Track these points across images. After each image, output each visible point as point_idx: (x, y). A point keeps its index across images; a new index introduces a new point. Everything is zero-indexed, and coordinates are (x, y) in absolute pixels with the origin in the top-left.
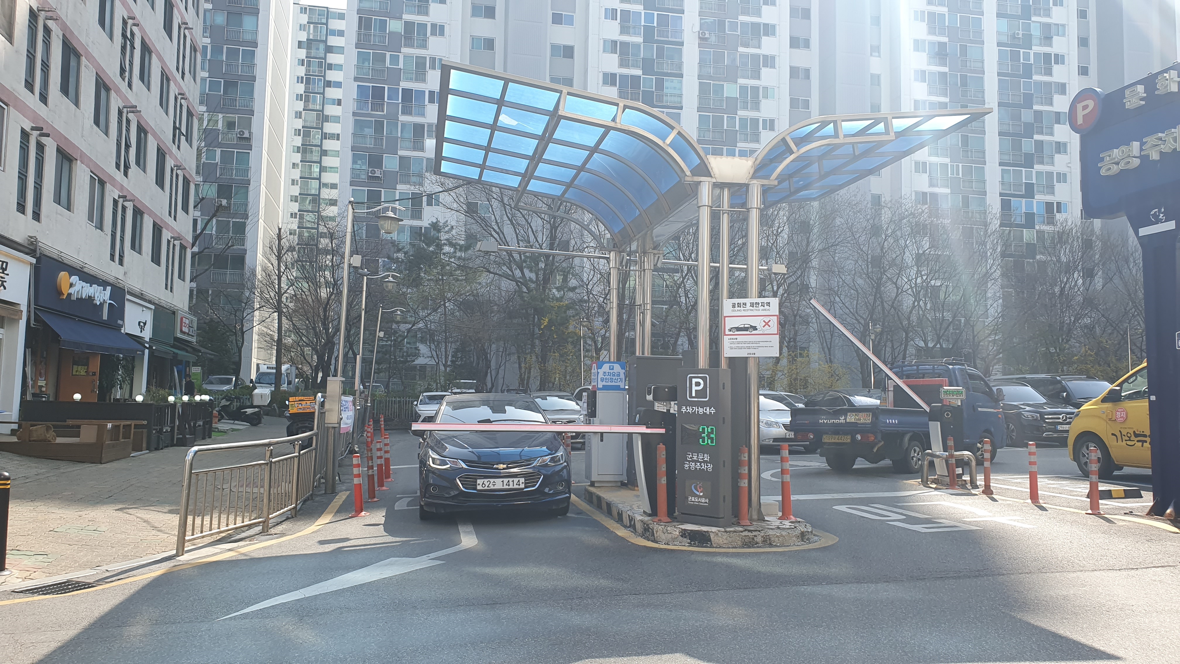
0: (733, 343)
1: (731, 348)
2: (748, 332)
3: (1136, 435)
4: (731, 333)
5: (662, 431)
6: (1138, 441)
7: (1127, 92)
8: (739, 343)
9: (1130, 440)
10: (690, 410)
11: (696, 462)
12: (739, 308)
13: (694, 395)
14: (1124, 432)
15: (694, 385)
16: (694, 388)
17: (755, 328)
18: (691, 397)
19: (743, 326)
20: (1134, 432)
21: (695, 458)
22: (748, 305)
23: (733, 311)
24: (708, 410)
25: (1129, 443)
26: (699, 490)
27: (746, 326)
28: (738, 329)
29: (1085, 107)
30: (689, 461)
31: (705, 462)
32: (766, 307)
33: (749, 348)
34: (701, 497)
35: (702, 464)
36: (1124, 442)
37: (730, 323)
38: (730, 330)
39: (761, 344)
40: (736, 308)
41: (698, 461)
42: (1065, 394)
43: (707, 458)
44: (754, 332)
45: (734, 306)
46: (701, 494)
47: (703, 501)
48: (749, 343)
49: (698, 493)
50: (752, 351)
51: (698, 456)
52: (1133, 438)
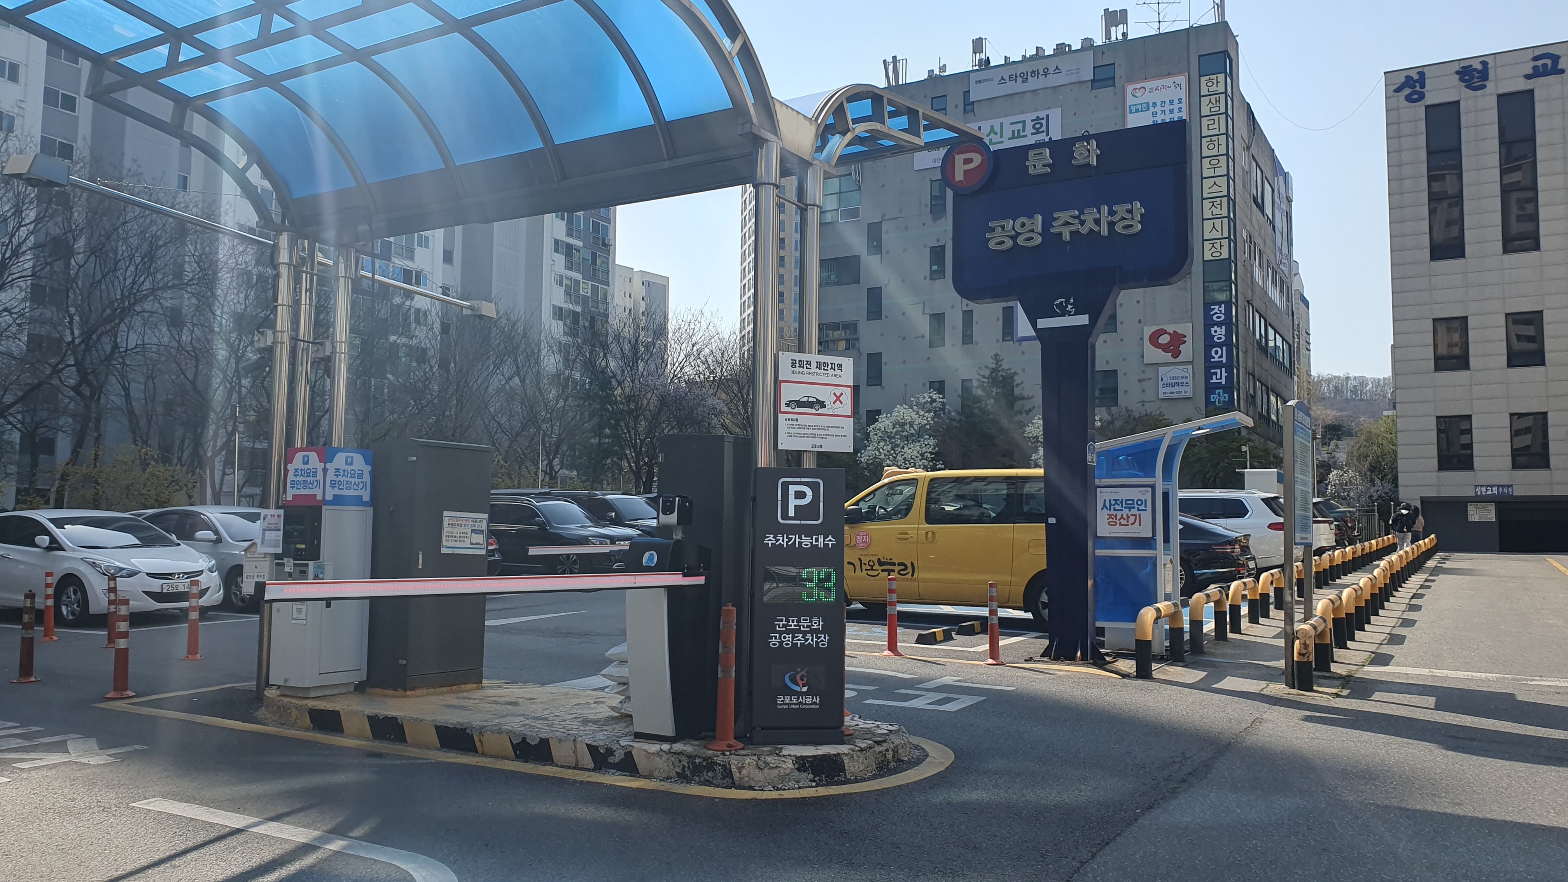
0: (791, 427)
1: (790, 435)
2: (812, 411)
3: (881, 563)
4: (789, 409)
5: (700, 580)
6: (882, 571)
7: (1031, 153)
8: (800, 427)
9: (872, 569)
10: (782, 540)
11: (794, 632)
12: (801, 369)
13: (791, 513)
14: (865, 560)
15: (791, 497)
16: (793, 503)
17: (822, 405)
18: (785, 516)
19: (806, 399)
20: (879, 559)
21: (793, 625)
22: (814, 365)
23: (793, 372)
24: (821, 540)
25: (871, 573)
26: (801, 683)
27: (811, 399)
28: (800, 404)
29: (968, 161)
30: (780, 633)
31: (813, 632)
32: (838, 372)
33: (814, 436)
34: (805, 694)
35: (809, 636)
36: (865, 572)
37: (789, 393)
38: (788, 405)
39: (832, 431)
40: (798, 369)
41: (799, 631)
42: (614, 514)
43: (817, 623)
44: (821, 411)
45: (793, 365)
46: (805, 689)
47: (809, 700)
48: (816, 427)
49: (797, 689)
50: (818, 442)
51: (799, 621)
52: (876, 567)
